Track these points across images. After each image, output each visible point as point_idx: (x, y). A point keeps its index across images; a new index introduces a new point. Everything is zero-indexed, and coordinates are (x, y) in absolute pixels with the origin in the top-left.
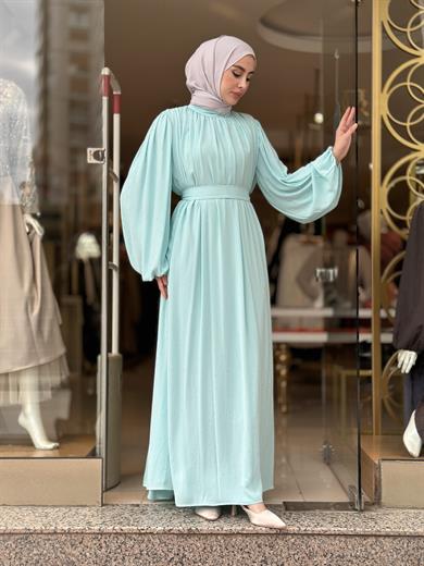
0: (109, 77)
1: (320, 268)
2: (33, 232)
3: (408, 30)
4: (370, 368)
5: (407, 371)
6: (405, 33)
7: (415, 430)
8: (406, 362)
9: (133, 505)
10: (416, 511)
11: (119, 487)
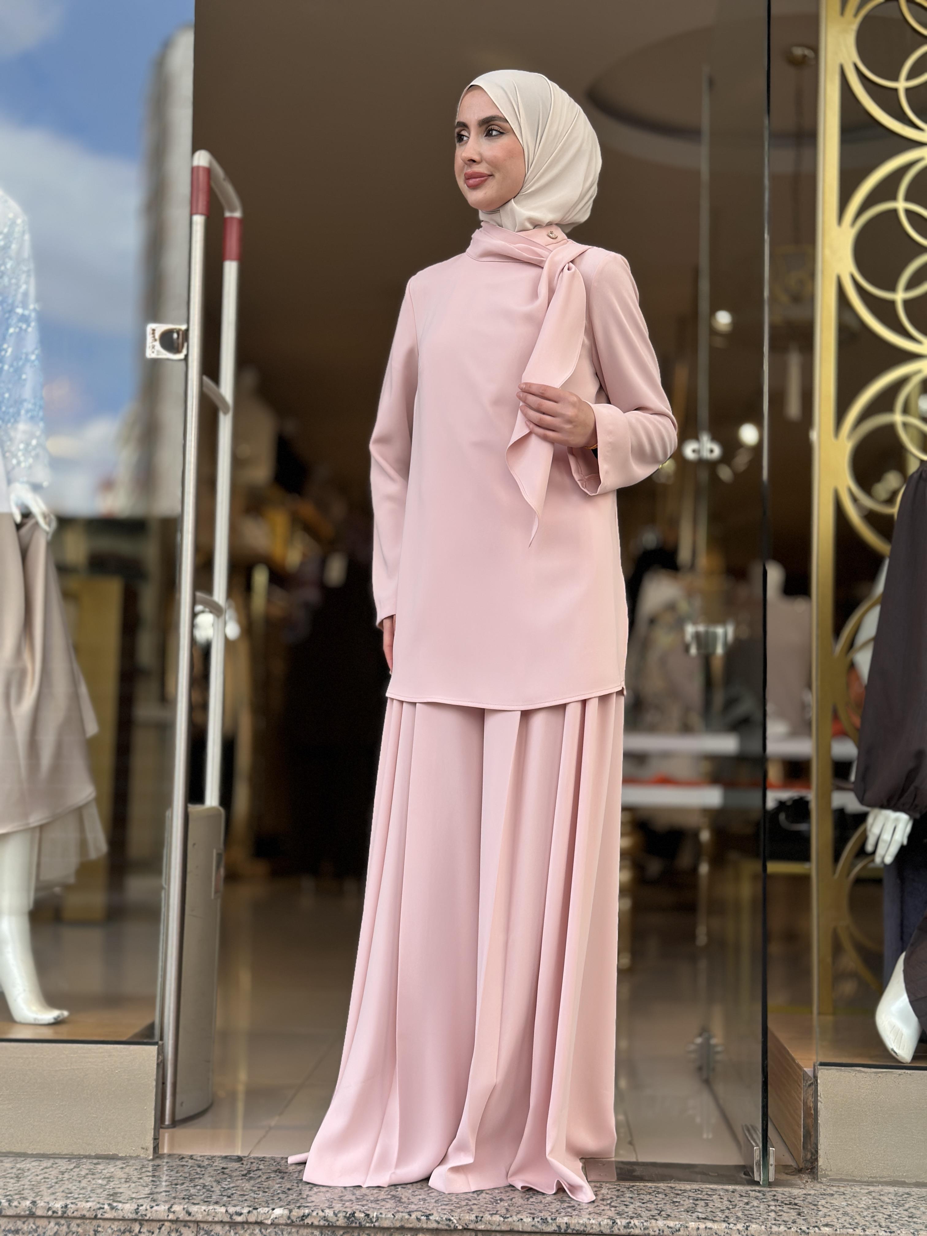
0: (209, 171)
1: (695, 623)
2: (30, 523)
3: (902, 85)
4: (805, 857)
5: (889, 860)
6: (896, 90)
7: (903, 1000)
8: (886, 837)
9: (226, 1157)
10: (901, 1190)
11: (207, 1119)
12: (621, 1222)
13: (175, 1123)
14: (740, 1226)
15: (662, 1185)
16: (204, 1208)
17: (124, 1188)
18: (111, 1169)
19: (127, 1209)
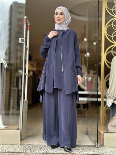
3: (113, 10)
8: (109, 104)
11: (25, 139)
12: (80, 152)
13: (22, 140)
14: (95, 153)
15: (85, 148)
16: (27, 151)
17: (17, 148)
18: (15, 146)
19: (18, 151)
